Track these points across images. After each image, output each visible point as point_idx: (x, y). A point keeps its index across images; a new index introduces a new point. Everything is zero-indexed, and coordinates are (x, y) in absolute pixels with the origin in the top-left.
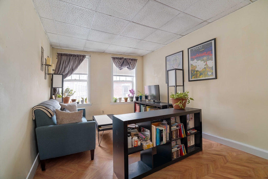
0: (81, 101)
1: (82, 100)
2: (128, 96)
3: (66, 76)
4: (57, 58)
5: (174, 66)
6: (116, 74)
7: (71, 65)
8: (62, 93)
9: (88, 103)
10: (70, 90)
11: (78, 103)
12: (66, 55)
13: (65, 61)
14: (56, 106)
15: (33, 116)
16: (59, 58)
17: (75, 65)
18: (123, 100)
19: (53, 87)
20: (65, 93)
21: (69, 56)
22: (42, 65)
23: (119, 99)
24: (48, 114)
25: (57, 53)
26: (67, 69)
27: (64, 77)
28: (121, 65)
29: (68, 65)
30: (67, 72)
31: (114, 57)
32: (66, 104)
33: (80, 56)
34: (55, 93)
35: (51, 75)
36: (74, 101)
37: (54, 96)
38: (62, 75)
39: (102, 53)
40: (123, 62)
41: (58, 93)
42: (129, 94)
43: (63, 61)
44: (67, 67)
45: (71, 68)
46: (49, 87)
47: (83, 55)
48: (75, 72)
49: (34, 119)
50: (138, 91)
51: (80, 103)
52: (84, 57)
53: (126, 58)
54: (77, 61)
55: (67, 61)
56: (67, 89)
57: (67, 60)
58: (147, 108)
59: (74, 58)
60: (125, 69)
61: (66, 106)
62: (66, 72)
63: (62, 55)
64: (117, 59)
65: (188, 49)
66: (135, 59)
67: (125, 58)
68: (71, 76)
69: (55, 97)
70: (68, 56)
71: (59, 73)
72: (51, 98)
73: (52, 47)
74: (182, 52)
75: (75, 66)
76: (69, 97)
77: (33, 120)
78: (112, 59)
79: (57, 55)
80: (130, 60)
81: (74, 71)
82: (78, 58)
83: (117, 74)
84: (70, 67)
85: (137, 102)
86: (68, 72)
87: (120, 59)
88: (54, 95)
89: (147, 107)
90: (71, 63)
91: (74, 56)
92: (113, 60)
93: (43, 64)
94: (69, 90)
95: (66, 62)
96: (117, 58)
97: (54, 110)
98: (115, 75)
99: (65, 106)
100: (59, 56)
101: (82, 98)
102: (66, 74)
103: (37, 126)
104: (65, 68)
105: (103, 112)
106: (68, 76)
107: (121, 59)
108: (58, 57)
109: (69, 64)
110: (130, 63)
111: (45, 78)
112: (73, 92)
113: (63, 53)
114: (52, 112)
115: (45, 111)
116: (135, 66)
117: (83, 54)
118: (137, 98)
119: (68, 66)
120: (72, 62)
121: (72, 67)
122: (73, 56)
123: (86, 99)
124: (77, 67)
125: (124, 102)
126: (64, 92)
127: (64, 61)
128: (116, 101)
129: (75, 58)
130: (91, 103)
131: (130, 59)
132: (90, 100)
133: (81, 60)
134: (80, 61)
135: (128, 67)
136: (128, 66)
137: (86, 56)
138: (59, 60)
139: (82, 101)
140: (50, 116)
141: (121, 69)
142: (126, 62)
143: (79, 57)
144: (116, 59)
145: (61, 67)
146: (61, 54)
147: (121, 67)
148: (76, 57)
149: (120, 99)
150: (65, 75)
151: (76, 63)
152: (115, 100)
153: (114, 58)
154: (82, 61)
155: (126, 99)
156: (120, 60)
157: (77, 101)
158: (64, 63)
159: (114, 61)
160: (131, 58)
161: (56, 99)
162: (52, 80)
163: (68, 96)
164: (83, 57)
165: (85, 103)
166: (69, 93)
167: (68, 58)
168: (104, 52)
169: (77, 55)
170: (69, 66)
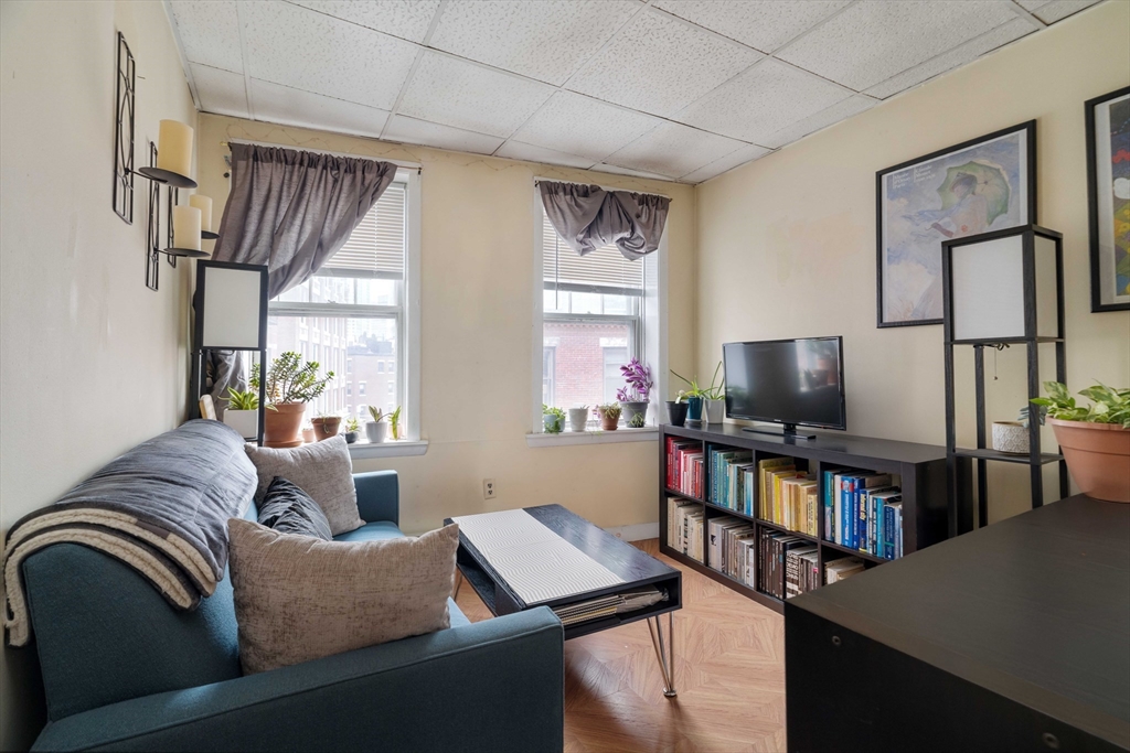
0: (370, 426)
1: (372, 420)
2: (619, 397)
3: (281, 279)
4: (227, 175)
5: (947, 219)
6: (554, 280)
7: (309, 217)
8: (261, 384)
9: (406, 435)
10: (302, 365)
11: (350, 438)
12: (280, 161)
13: (275, 193)
14: (229, 476)
15: (11, 616)
16: (241, 172)
17: (336, 218)
18: (595, 424)
19: (206, 344)
20: (274, 379)
21: (301, 164)
22: (121, 172)
23: (573, 417)
24: (158, 580)
25: (231, 146)
26: (286, 243)
27: (270, 285)
28: (589, 227)
29: (294, 216)
30: (287, 261)
31: (552, 181)
32: (285, 452)
33: (366, 165)
34: (214, 381)
35: (193, 261)
36: (326, 427)
37: (207, 400)
38: (258, 274)
39: (485, 157)
40: (601, 212)
41: (234, 381)
42: (625, 389)
43: (263, 192)
44: (289, 231)
45: (313, 235)
46: (180, 342)
47: (378, 165)
48: (332, 260)
49: (21, 638)
50: (672, 373)
51: (363, 440)
52: (384, 171)
53: (611, 189)
54: (348, 197)
55: (285, 194)
56: (286, 357)
57: (285, 188)
58: (763, 471)
59: (330, 179)
60: (607, 248)
61: (290, 465)
62: (283, 257)
63: (256, 158)
64: (565, 194)
65: (1090, 106)
66: (658, 198)
67: (605, 188)
68: (307, 282)
69: (219, 406)
70: (293, 164)
71: (240, 260)
72: (193, 412)
73: (197, 106)
74: (1023, 133)
75: (334, 227)
76: (297, 405)
77: (9, 648)
78: (537, 193)
79: (230, 154)
80: (636, 202)
81: (328, 249)
82: (354, 178)
83: (560, 281)
84: (308, 228)
85: (676, 430)
86: (294, 260)
87: (581, 192)
88: (208, 390)
89: (761, 462)
90: (314, 206)
91: (332, 164)
92: (547, 196)
93: (127, 171)
94: (296, 365)
95: (284, 198)
96: (568, 189)
97: (218, 528)
98: (551, 286)
99: (280, 462)
100: (242, 164)
101: (374, 412)
102: (283, 268)
103: (53, 708)
104: (276, 235)
105: (490, 486)
106: (296, 283)
107: (586, 192)
108: (234, 169)
109: (302, 210)
110: (638, 216)
111: (152, 282)
112: (320, 375)
113: (264, 145)
114: (198, 557)
115: (128, 558)
116: (657, 233)
117: (379, 160)
118: (678, 412)
119: (292, 224)
120: (320, 200)
121: (318, 231)
122: (325, 167)
123: (395, 418)
124: (343, 229)
125: (601, 428)
126: (268, 377)
127: (270, 190)
128: (557, 426)
129: (336, 181)
130: (425, 436)
131: (634, 195)
132: (420, 420)
133: (372, 190)
134: (363, 194)
135: (621, 239)
136: (626, 235)
137: (396, 167)
138: (238, 183)
139: (375, 429)
140: (183, 599)
141: (584, 252)
142: (615, 213)
143: (359, 174)
144: (561, 194)
145: (252, 228)
146: (252, 153)
147: (588, 240)
148: (342, 170)
149: (580, 415)
150: (276, 273)
151: (339, 207)
152: (557, 422)
153: (550, 190)
154: (373, 199)
155: (611, 418)
156: (581, 200)
157: (342, 429)
158: (272, 204)
159: (548, 202)
160: (640, 193)
161: (220, 418)
162: (198, 302)
163: (296, 400)
164: (381, 176)
165: (388, 439)
166: (297, 383)
167: (295, 178)
168: (498, 153)
169: (346, 159)
170: (298, 222)
